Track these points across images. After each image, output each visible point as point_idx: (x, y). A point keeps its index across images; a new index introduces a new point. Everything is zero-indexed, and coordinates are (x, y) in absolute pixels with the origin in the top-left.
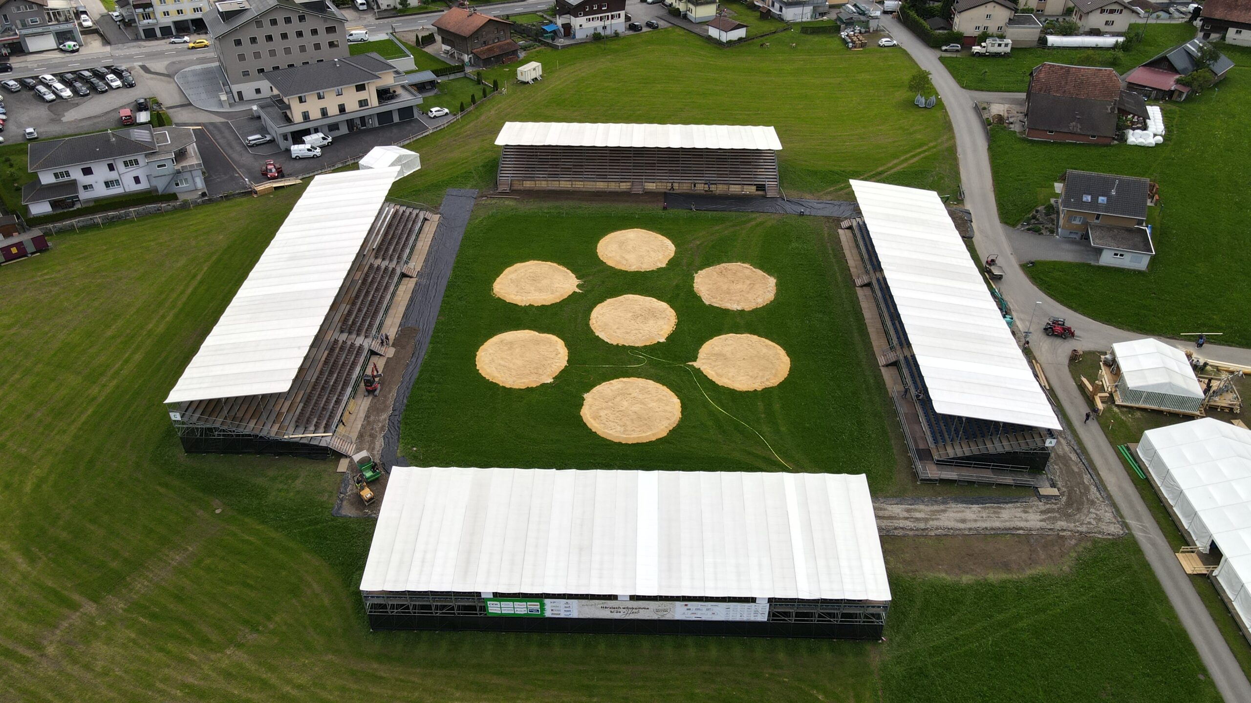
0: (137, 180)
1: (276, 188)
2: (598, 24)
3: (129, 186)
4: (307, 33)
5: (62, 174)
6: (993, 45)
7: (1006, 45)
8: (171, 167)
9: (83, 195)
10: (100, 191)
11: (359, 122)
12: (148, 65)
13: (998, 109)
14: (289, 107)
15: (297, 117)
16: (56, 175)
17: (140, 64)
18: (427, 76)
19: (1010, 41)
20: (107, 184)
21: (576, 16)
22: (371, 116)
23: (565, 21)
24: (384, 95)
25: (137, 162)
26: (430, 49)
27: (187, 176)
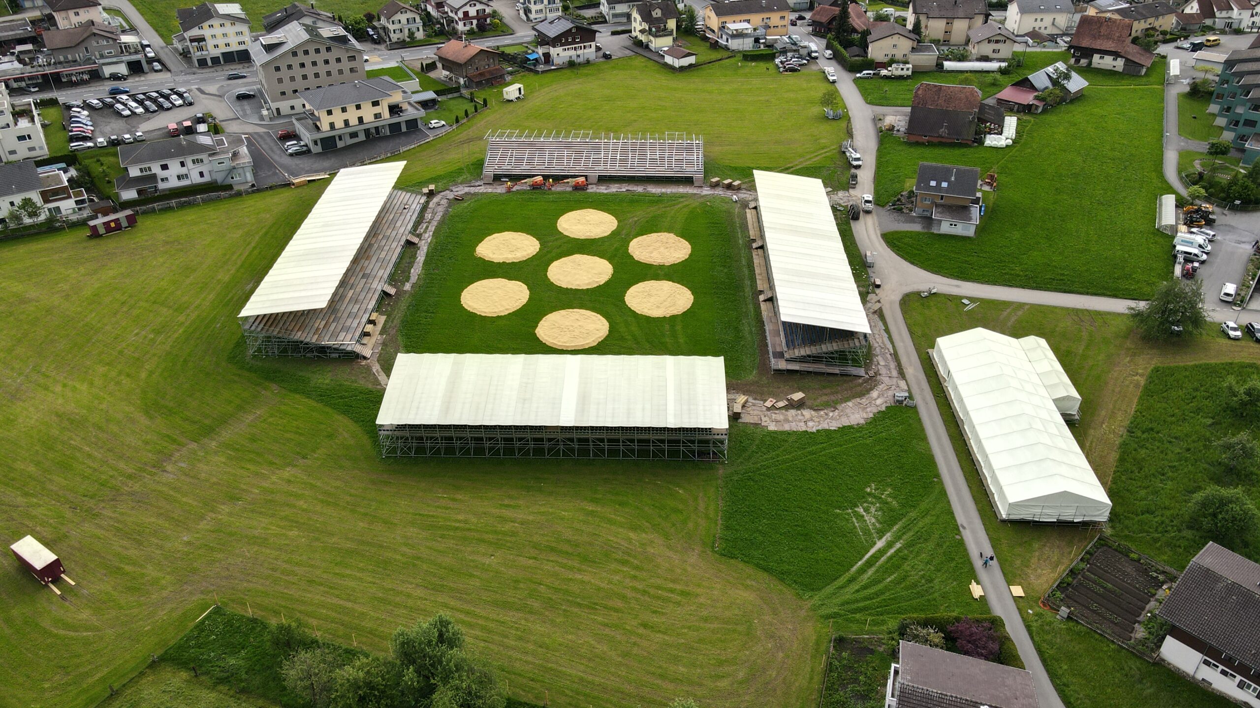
0: (202, 174)
1: (309, 181)
2: (572, 53)
3: (196, 179)
4: (332, 61)
5: (145, 168)
6: (897, 69)
7: (908, 69)
8: (227, 164)
9: (162, 186)
10: (174, 183)
11: (374, 131)
12: (202, 88)
13: (889, 120)
14: (319, 119)
15: (325, 127)
16: (141, 170)
17: (197, 87)
18: (430, 95)
19: (910, 66)
20: (179, 177)
21: (554, 47)
22: (383, 126)
23: (546, 51)
24: (394, 109)
25: (202, 161)
26: (433, 75)
27: (241, 171)
